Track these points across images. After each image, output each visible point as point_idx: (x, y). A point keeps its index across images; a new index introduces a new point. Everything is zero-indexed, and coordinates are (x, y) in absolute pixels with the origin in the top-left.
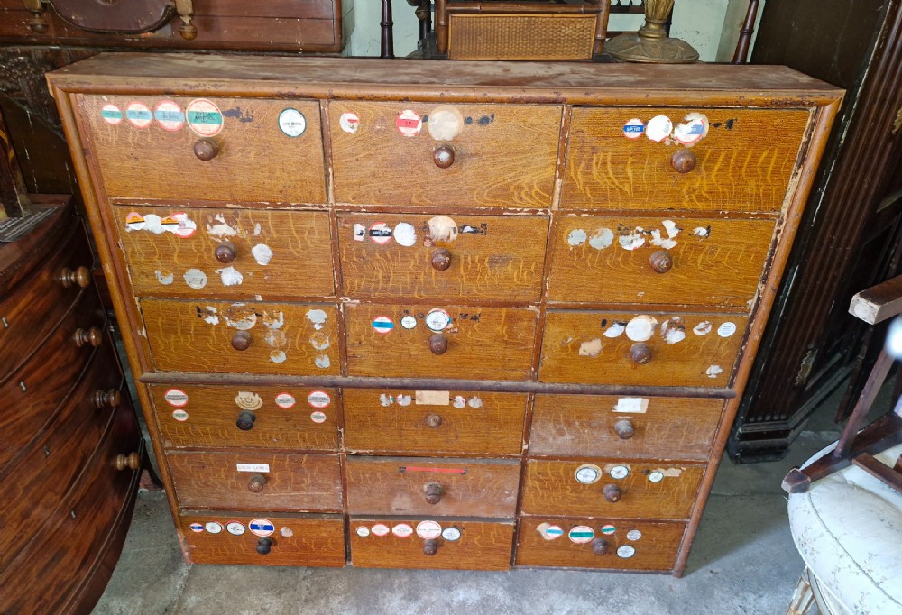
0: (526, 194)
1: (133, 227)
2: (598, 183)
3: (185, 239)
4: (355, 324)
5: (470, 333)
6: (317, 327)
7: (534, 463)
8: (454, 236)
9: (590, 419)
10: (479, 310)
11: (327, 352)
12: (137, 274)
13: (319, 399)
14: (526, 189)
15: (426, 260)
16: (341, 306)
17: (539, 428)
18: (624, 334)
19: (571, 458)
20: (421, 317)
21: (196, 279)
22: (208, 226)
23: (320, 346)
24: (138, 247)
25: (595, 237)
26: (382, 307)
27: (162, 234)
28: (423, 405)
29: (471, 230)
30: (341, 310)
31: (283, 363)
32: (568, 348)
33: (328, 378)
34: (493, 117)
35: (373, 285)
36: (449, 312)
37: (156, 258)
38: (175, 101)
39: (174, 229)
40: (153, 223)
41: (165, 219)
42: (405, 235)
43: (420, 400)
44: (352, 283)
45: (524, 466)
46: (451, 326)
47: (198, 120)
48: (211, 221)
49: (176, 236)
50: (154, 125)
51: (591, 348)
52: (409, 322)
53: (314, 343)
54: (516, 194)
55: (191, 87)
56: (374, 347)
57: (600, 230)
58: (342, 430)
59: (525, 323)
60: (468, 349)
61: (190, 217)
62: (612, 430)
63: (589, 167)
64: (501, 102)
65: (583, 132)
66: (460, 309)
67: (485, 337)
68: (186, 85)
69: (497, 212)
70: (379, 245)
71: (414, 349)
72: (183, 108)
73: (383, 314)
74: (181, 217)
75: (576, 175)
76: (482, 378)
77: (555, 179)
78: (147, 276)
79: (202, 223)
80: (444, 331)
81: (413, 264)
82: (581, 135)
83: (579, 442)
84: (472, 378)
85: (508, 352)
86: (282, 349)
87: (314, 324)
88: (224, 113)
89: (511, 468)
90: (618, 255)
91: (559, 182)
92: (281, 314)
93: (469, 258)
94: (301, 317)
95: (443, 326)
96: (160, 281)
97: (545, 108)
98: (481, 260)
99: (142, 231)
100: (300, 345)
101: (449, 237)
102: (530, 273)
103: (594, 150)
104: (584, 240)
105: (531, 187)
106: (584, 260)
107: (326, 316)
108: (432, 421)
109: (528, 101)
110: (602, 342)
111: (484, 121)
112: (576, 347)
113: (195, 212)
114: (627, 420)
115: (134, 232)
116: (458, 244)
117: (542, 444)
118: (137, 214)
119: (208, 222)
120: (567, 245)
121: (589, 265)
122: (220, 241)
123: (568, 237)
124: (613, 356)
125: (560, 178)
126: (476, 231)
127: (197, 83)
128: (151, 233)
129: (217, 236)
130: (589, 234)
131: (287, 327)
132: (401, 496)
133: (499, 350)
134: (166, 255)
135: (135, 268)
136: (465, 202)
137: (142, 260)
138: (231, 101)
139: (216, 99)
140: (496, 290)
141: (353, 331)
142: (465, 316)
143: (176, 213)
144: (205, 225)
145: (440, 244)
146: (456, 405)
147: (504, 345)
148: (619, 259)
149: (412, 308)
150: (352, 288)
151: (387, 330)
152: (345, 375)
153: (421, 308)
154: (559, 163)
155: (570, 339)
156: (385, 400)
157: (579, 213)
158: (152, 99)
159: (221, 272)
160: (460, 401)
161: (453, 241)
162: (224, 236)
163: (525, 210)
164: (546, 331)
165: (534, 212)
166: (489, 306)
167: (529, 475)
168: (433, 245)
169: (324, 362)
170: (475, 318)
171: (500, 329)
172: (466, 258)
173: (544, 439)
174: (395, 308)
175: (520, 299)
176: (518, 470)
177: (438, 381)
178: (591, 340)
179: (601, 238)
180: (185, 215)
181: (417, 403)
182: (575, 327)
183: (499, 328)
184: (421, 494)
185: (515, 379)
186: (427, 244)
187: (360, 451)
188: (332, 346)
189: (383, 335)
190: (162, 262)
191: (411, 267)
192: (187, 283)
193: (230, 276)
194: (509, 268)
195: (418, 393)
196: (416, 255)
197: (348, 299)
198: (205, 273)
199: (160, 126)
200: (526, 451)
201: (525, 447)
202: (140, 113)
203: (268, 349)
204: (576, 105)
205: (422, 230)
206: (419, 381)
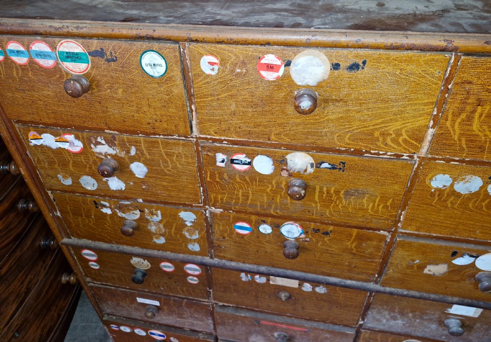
0: (393, 140)
1: (34, 142)
2: (477, 135)
3: (76, 154)
4: (219, 225)
5: (320, 243)
6: (189, 224)
7: (367, 332)
8: (310, 170)
9: (423, 314)
10: (331, 228)
11: (197, 241)
12: (45, 176)
13: (193, 269)
14: (393, 136)
15: (283, 186)
16: (207, 212)
17: (375, 313)
18: (473, 264)
19: (400, 334)
20: (276, 227)
21: (89, 183)
22: (92, 146)
23: (191, 236)
24: (41, 157)
25: (461, 183)
26: (243, 216)
27: (57, 149)
28: (276, 285)
29: (329, 166)
30: (207, 215)
31: (164, 244)
32: (413, 267)
33: (199, 258)
34: (364, 63)
35: (234, 201)
36: (302, 226)
37: (56, 166)
38: (45, 41)
39: (66, 146)
40: (48, 140)
41: (58, 138)
42: (264, 165)
43: (274, 281)
44: (216, 198)
45: (358, 333)
46: (303, 236)
47: (69, 59)
48: (94, 142)
49: (68, 151)
50: (31, 62)
51: (437, 269)
52: (266, 229)
53: (187, 235)
54: (381, 139)
55: (56, 29)
56: (235, 242)
57: (468, 177)
58: (211, 290)
59: (375, 243)
60: (318, 255)
61: (77, 138)
62: (441, 323)
63: (470, 118)
64: (377, 48)
65: (470, 83)
66: (312, 225)
67: (335, 248)
68: (51, 26)
69: (358, 153)
70: (239, 172)
71: (269, 248)
72: (53, 47)
73: (243, 221)
74: (70, 137)
75: (453, 127)
76: (329, 275)
77: (428, 128)
78: (52, 178)
79: (87, 143)
80: (297, 239)
81: (270, 188)
82: (467, 87)
83: (409, 326)
84: (320, 274)
85: (354, 261)
86: (163, 235)
87: (186, 221)
88: (90, 54)
89: (347, 335)
90: (483, 200)
91: (431, 131)
92: (159, 212)
93: (325, 189)
94: (175, 217)
95: (297, 235)
96: (62, 182)
97: (429, 55)
98: (337, 192)
99: (42, 146)
100: (175, 234)
101: (306, 170)
102: (386, 207)
103: (480, 103)
104: (448, 184)
105: (399, 135)
106: (445, 201)
107: (195, 218)
108: (283, 296)
109: (411, 48)
110: (449, 267)
111: (354, 67)
112: (422, 267)
113: (80, 134)
114: (458, 319)
115: (36, 146)
116: (315, 176)
117: (376, 323)
118: (35, 133)
119: (92, 143)
120: (430, 187)
121: (449, 205)
122: (104, 157)
123: (431, 179)
124: (457, 278)
125: (433, 127)
126: (333, 168)
127: (61, 25)
128: (49, 148)
129: (100, 154)
130: (455, 180)
131: (165, 221)
132: (256, 336)
133: (347, 258)
134: (64, 164)
135: (42, 172)
136: (325, 142)
137: (46, 166)
138: (95, 41)
139: (81, 40)
140: (349, 216)
141: (217, 229)
142: (317, 231)
143: (65, 134)
144: (90, 144)
145: (298, 175)
146: (304, 289)
147: (352, 256)
148: (484, 204)
149: (269, 220)
150: (216, 201)
151: (246, 232)
152: (211, 257)
153: (277, 221)
154: (435, 113)
155: (417, 261)
156: (244, 277)
157: (448, 161)
158: (26, 39)
159: (108, 180)
160: (307, 287)
161: (310, 174)
162: (106, 155)
163: (389, 153)
164: (395, 253)
165: (398, 157)
166: (341, 226)
167: (361, 338)
168: (290, 175)
169: (196, 248)
170: (327, 233)
171: (351, 244)
172: (321, 188)
173: (378, 320)
174: (253, 218)
175: (372, 225)
176: (353, 337)
177: (289, 272)
178: (437, 264)
179: (467, 185)
180: (73, 136)
181: (271, 282)
182: (423, 253)
183: (349, 243)
184: (272, 337)
185: (358, 280)
186: (285, 174)
187: (226, 304)
188: (201, 237)
189: (243, 236)
190: (61, 169)
191: (268, 190)
192: (83, 185)
193: (115, 184)
194: (365, 201)
195: (271, 277)
196: (274, 182)
197: (213, 208)
198: (95, 179)
199: (37, 64)
200: (361, 325)
201: (361, 322)
202: (18, 52)
203: (150, 234)
204: (468, 53)
205: (280, 163)
206: (273, 270)
